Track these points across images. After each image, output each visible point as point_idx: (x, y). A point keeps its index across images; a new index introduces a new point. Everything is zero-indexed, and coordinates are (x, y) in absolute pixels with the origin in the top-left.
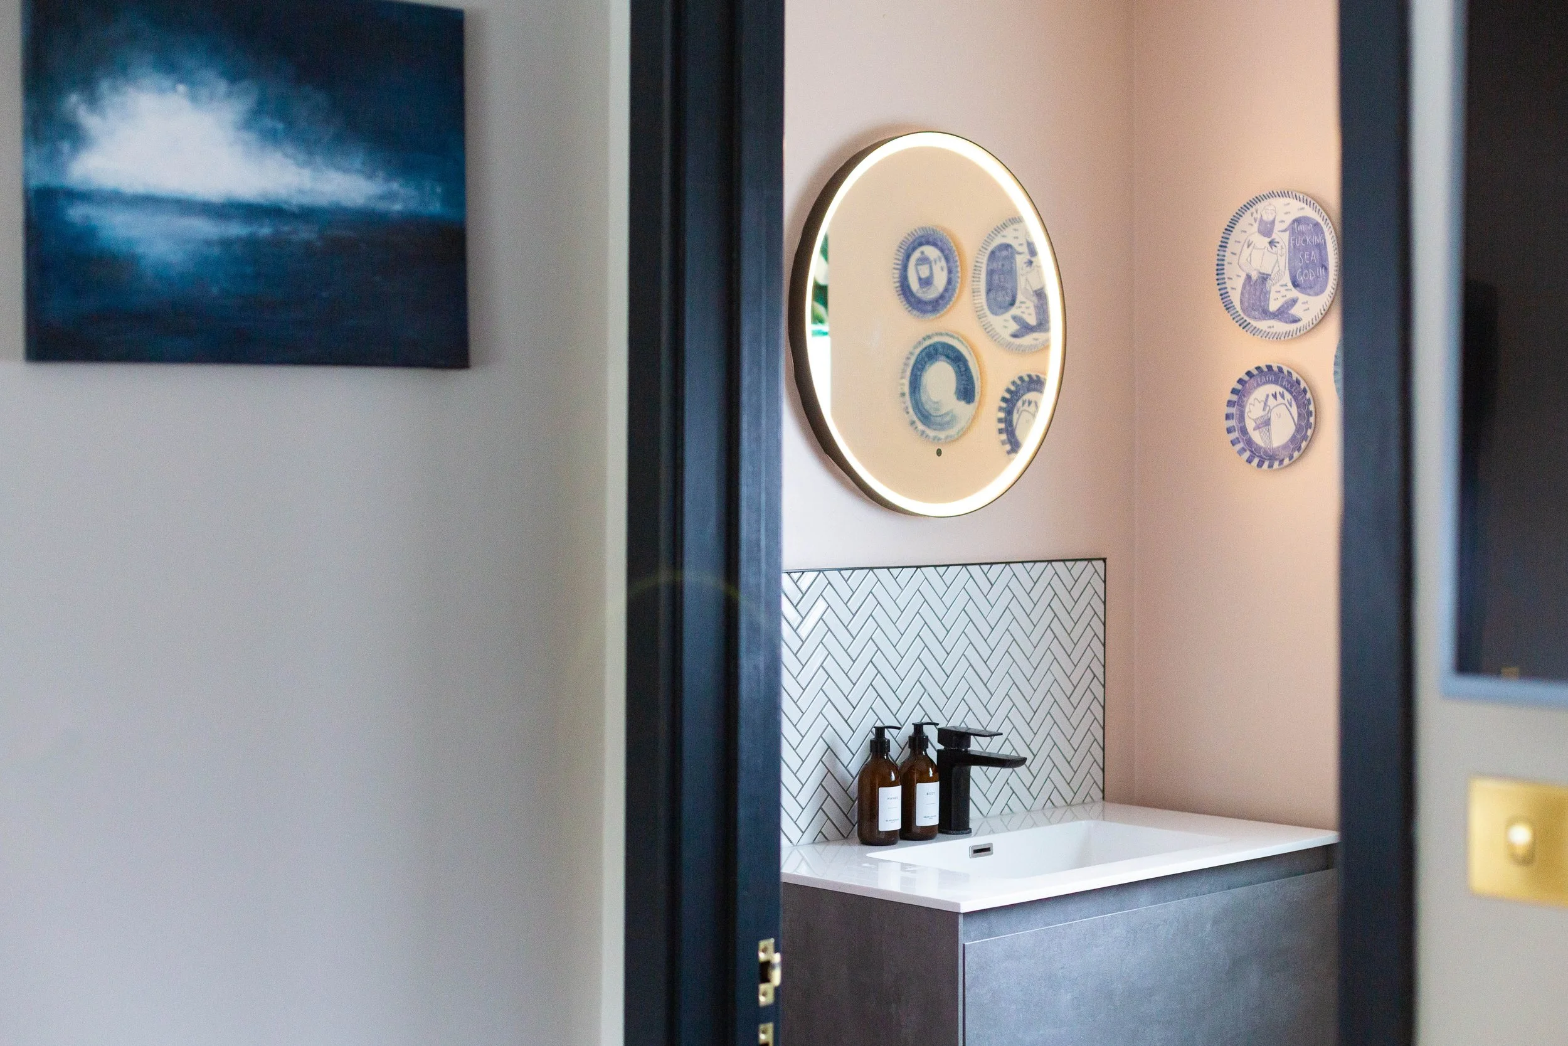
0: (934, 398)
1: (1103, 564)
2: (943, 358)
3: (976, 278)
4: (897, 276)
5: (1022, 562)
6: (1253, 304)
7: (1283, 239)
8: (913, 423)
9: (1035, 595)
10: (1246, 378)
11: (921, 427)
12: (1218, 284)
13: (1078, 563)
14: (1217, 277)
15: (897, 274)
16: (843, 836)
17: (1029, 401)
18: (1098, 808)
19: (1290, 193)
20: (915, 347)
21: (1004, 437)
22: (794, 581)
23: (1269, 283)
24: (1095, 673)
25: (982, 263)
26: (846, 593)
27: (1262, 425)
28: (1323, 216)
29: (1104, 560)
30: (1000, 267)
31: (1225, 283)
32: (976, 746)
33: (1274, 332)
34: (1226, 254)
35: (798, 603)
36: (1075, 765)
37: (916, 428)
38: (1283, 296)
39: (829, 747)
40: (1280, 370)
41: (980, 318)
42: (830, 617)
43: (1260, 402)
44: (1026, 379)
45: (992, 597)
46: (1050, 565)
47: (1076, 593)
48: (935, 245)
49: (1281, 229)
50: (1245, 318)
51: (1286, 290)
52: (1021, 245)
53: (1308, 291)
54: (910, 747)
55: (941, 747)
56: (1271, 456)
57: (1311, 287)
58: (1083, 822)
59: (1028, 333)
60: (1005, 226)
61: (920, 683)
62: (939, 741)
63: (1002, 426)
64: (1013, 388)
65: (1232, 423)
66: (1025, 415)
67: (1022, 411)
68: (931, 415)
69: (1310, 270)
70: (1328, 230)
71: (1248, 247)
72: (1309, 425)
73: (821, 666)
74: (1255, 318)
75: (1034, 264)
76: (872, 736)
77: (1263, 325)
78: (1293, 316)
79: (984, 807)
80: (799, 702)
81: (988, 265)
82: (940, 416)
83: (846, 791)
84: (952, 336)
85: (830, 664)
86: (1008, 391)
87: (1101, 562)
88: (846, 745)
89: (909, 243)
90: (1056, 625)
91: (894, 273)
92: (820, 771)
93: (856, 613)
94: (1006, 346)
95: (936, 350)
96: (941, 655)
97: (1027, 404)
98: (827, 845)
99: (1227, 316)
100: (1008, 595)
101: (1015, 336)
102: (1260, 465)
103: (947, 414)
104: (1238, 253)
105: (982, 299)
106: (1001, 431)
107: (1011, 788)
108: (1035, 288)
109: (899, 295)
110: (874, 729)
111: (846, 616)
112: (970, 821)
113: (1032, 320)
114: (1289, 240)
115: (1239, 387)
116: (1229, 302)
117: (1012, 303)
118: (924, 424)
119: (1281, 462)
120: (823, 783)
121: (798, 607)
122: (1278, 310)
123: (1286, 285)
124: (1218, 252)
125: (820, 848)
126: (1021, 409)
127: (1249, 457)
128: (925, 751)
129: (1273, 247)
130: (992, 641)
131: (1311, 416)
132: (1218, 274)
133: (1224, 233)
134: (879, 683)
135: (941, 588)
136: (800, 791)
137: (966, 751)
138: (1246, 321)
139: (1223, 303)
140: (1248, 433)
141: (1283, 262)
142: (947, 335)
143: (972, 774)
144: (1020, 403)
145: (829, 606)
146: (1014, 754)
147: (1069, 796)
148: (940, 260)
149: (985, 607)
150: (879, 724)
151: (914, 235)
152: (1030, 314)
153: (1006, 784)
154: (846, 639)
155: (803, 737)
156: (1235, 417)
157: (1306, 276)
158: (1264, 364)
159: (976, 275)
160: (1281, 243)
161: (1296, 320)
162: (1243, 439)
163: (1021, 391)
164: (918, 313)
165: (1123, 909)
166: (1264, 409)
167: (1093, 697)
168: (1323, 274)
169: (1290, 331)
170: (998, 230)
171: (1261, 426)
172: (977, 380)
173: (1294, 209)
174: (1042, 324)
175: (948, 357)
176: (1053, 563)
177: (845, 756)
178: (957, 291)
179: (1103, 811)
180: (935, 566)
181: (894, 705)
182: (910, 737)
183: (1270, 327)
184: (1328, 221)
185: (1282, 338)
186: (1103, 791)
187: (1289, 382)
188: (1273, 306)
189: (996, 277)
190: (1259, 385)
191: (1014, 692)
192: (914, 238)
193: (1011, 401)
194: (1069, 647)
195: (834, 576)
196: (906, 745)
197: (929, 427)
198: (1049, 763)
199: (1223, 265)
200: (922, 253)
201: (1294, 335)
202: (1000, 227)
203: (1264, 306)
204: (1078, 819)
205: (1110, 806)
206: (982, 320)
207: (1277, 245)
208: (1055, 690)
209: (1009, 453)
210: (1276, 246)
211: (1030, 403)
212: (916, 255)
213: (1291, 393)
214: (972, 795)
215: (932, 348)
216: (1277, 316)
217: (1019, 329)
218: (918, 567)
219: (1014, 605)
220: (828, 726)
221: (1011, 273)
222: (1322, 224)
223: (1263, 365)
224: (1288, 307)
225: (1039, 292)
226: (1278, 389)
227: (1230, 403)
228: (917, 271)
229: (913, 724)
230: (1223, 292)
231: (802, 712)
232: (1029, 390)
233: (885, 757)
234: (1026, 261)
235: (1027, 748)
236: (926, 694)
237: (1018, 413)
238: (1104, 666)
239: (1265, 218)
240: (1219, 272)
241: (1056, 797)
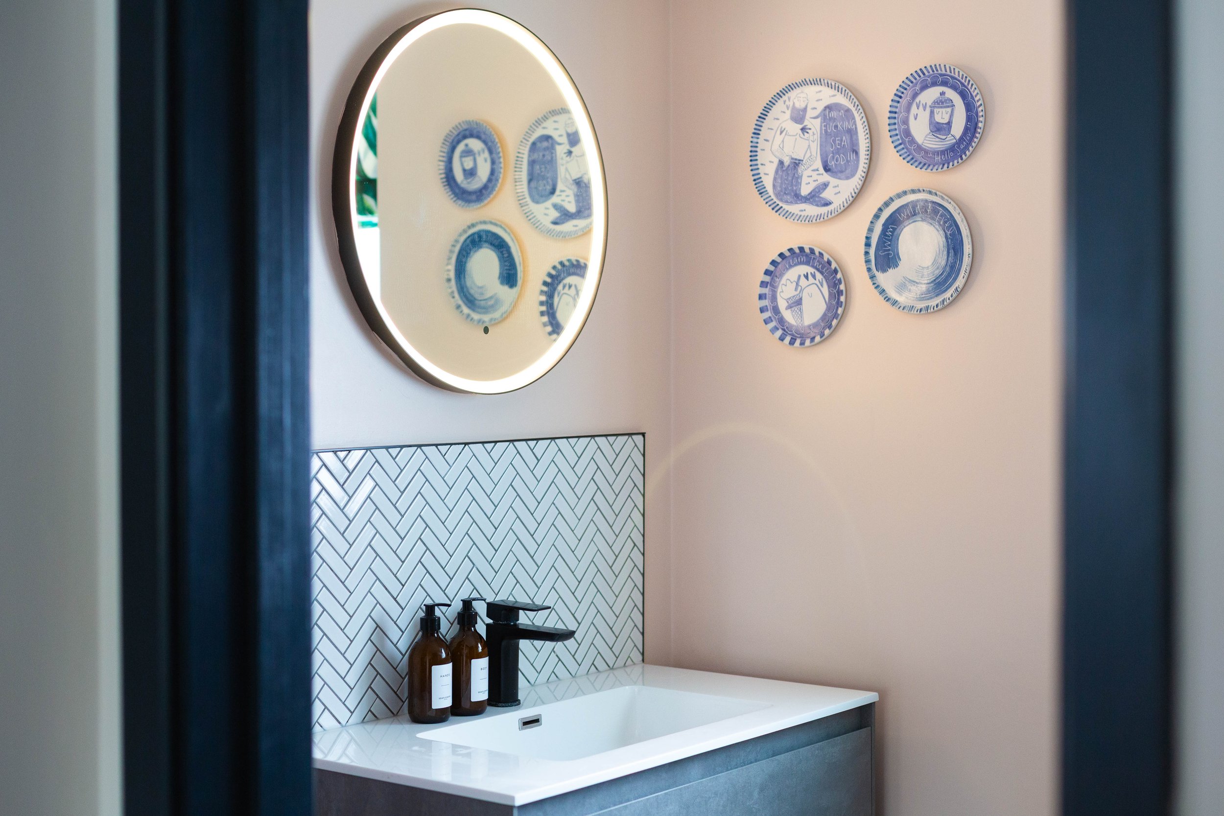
0: (479, 283)
1: (643, 438)
2: (486, 245)
3: (517, 168)
4: (442, 167)
5: (567, 438)
6: (785, 189)
7: (815, 125)
8: (458, 307)
9: (579, 469)
10: (779, 260)
11: (466, 310)
12: (752, 170)
13: (619, 437)
14: (751, 163)
15: (442, 165)
16: (393, 713)
17: (569, 285)
18: (638, 669)
19: (822, 80)
20: (460, 235)
21: (545, 319)
22: (340, 460)
23: (801, 169)
24: (635, 542)
25: (523, 154)
26: (394, 471)
27: (795, 304)
28: (855, 102)
29: (643, 434)
30: (541, 157)
31: (758, 169)
32: (524, 619)
33: (806, 215)
34: (759, 141)
35: (345, 482)
36: (616, 630)
37: (461, 312)
38: (815, 181)
39: (378, 626)
40: (812, 251)
41: (522, 207)
42: (377, 495)
43: (792, 283)
44: (567, 263)
45: (538, 472)
46: (593, 439)
47: (617, 468)
48: (478, 137)
49: (812, 116)
50: (778, 202)
51: (818, 174)
52: (561, 136)
53: (839, 175)
54: (458, 623)
55: (490, 621)
56: (802, 334)
57: (841, 172)
58: (627, 687)
59: (567, 220)
60: (545, 118)
61: (469, 558)
62: (488, 615)
63: (544, 308)
64: (554, 272)
65: (765, 303)
66: (565, 298)
67: (563, 294)
68: (475, 299)
69: (841, 155)
70: (859, 115)
71: (781, 134)
72: (839, 304)
73: (369, 545)
74: (787, 202)
75: (573, 154)
76: (422, 614)
77: (795, 208)
78: (823, 199)
79: (532, 678)
80: (346, 581)
81: (529, 156)
82: (484, 300)
83: (395, 669)
84: (496, 225)
85: (377, 543)
86: (550, 275)
87: (641, 437)
88: (395, 623)
89: (454, 136)
90: (599, 498)
91: (439, 165)
92: (370, 649)
93: (404, 490)
94: (547, 233)
95: (480, 237)
96: (489, 530)
97: (567, 287)
98: (376, 724)
99: (760, 200)
100: (553, 469)
101: (555, 223)
102: (792, 343)
103: (491, 298)
104: (771, 139)
105: (524, 187)
106: (542, 314)
107: (557, 656)
108: (575, 177)
109: (445, 186)
110: (424, 608)
111: (394, 494)
112: (519, 691)
113: (572, 208)
114: (821, 126)
115: (772, 268)
116: (763, 187)
117: (553, 192)
118: (469, 308)
119: (813, 339)
120: (372, 662)
121: (345, 486)
122: (809, 194)
123: (817, 170)
124: (752, 139)
125: (369, 727)
126: (562, 292)
127: (781, 335)
128: (474, 627)
129: (805, 134)
130: (538, 515)
131: (842, 295)
132: (751, 161)
133: (757, 120)
134: (428, 559)
135: (489, 464)
136: (348, 672)
137: (515, 625)
138: (778, 205)
139: (757, 188)
140: (780, 313)
141: (815, 148)
142: (491, 223)
143: (520, 646)
144: (560, 287)
145: (377, 484)
146: (562, 627)
147: (611, 660)
148: (483, 151)
149: (532, 482)
150: (429, 602)
151: (459, 129)
152: (569, 202)
153: (553, 653)
154: (394, 517)
155: (351, 617)
156: (767, 297)
157: (837, 161)
158: (797, 246)
159: (517, 166)
160: (813, 130)
161: (827, 204)
162: (775, 318)
163: (562, 276)
164: (463, 203)
165: (675, 784)
166: (796, 289)
167: (634, 565)
168: (853, 158)
169: (821, 214)
170: (538, 123)
171: (793, 305)
172: (520, 265)
173: (827, 96)
174: (583, 210)
175: (492, 244)
176: (596, 438)
177: (394, 633)
178: (500, 181)
179: (643, 673)
180: (483, 443)
181: (443, 581)
182: (459, 613)
183: (802, 211)
184: (860, 107)
185: (814, 221)
186: (643, 654)
187: (820, 263)
188: (805, 191)
189: (537, 167)
190: (791, 266)
191: (560, 564)
192: (458, 131)
193: (553, 283)
194: (611, 518)
195: (381, 454)
196: (455, 620)
197: (473, 310)
198: (593, 630)
199: (756, 151)
200: (467, 145)
201: (826, 217)
202: (540, 119)
203: (796, 190)
204: (622, 685)
205: (648, 667)
206: (524, 208)
207: (808, 131)
208: (599, 560)
209: (550, 334)
210: (808, 133)
211: (570, 287)
212: (461, 147)
213: (822, 273)
214: (520, 666)
215: (476, 236)
216: (809, 199)
217: (560, 216)
218: (466, 444)
219: (559, 480)
220: (376, 604)
221: (551, 163)
222: (853, 109)
223: (795, 247)
224: (819, 191)
225: (577, 181)
226: (808, 269)
227: (763, 284)
228: (462, 164)
229: (462, 600)
230: (756, 177)
231: (350, 592)
232: (569, 274)
233: (436, 635)
234: (566, 151)
235: (572, 616)
236: (474, 568)
237: (558, 296)
238: (643, 536)
239: (797, 105)
240: (752, 158)
241: (599, 662)
